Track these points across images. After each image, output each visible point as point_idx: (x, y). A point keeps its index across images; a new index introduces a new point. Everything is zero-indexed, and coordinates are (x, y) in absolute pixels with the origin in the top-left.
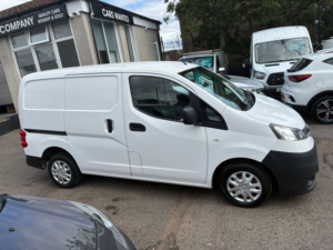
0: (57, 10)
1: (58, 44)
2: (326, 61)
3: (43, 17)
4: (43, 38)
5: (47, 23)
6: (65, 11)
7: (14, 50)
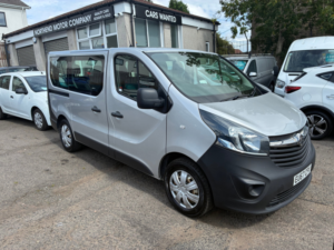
0: (107, 11)
1: (108, 38)
2: (319, 75)
3: (98, 16)
4: (97, 32)
5: (101, 20)
6: (112, 12)
7: (78, 41)
